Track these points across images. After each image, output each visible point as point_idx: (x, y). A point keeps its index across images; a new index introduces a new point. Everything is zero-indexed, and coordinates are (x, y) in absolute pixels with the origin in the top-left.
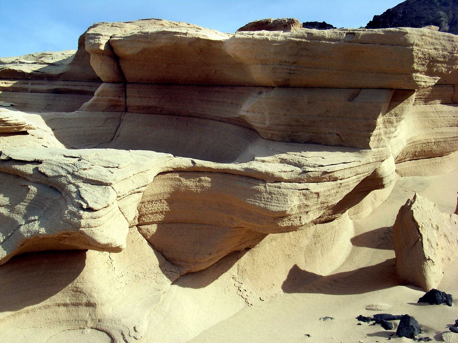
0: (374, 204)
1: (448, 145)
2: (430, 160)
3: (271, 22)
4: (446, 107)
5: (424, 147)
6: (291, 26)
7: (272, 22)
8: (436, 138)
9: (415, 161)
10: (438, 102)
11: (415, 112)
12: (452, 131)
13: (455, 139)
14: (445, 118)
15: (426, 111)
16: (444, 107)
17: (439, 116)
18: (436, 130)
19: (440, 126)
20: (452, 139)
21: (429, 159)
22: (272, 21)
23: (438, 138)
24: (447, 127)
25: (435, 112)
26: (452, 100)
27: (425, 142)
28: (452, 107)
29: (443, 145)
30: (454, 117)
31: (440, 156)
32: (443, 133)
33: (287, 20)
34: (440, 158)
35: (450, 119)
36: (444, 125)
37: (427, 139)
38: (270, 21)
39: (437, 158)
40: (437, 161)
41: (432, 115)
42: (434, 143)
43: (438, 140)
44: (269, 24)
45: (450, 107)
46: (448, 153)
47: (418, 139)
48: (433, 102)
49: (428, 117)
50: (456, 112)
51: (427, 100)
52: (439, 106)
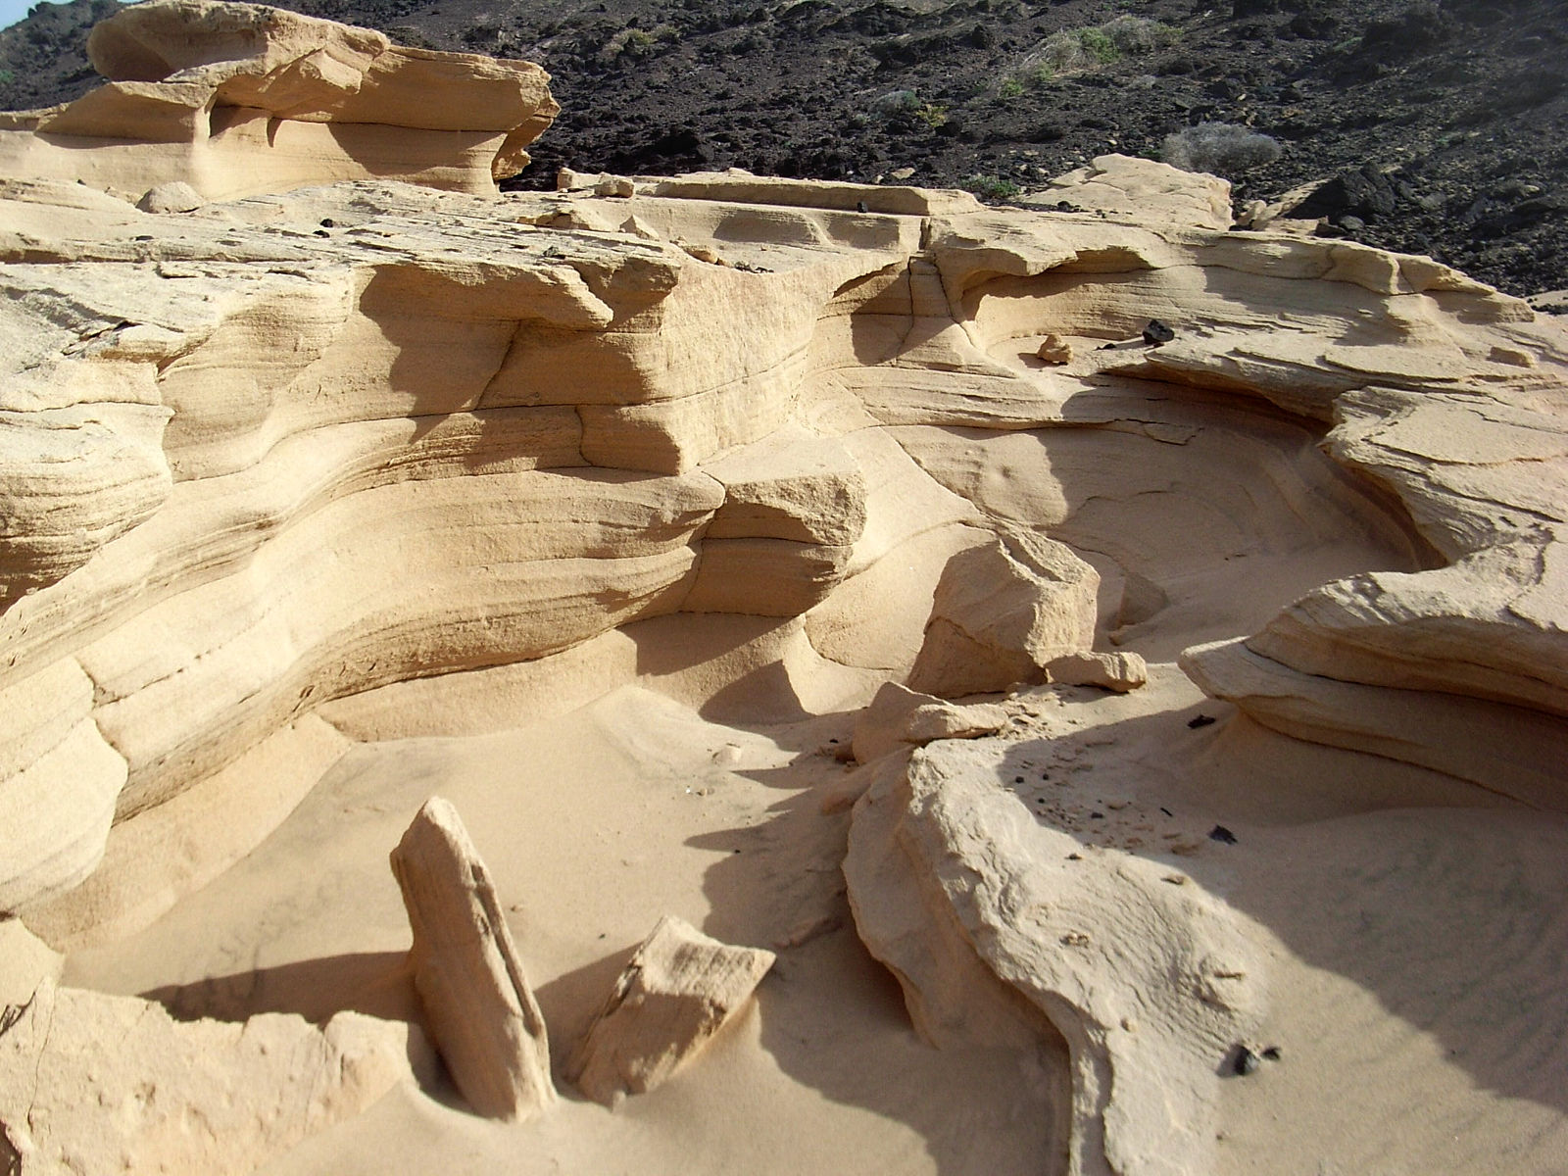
0: (188, 876)
1: (546, 624)
2: (489, 675)
3: (200, 15)
4: (556, 479)
5: (448, 638)
6: (269, 36)
7: (203, 13)
8: (494, 601)
9: (426, 680)
10: (525, 463)
11: (416, 506)
12: (561, 574)
13: (574, 602)
14: (541, 527)
15: (469, 502)
16: (548, 482)
17: (516, 519)
18: (499, 573)
19: (516, 557)
20: (561, 604)
21: (484, 672)
22: (207, 9)
23: (503, 604)
24: (547, 558)
25: (504, 506)
26: (581, 453)
27: (448, 619)
28: (579, 480)
29: (527, 624)
30: (577, 522)
31: (527, 660)
32: (524, 582)
33: (256, 13)
34: (531, 664)
35: (560, 531)
36: (532, 553)
37: (457, 607)
38: (195, 9)
39: (514, 665)
40: (515, 677)
41: (492, 515)
42: (489, 619)
43: (502, 611)
44: (192, 21)
45: (570, 481)
46: (560, 647)
47: (414, 612)
48: (502, 465)
49: (474, 524)
50: (586, 502)
51: (475, 459)
52: (524, 478)
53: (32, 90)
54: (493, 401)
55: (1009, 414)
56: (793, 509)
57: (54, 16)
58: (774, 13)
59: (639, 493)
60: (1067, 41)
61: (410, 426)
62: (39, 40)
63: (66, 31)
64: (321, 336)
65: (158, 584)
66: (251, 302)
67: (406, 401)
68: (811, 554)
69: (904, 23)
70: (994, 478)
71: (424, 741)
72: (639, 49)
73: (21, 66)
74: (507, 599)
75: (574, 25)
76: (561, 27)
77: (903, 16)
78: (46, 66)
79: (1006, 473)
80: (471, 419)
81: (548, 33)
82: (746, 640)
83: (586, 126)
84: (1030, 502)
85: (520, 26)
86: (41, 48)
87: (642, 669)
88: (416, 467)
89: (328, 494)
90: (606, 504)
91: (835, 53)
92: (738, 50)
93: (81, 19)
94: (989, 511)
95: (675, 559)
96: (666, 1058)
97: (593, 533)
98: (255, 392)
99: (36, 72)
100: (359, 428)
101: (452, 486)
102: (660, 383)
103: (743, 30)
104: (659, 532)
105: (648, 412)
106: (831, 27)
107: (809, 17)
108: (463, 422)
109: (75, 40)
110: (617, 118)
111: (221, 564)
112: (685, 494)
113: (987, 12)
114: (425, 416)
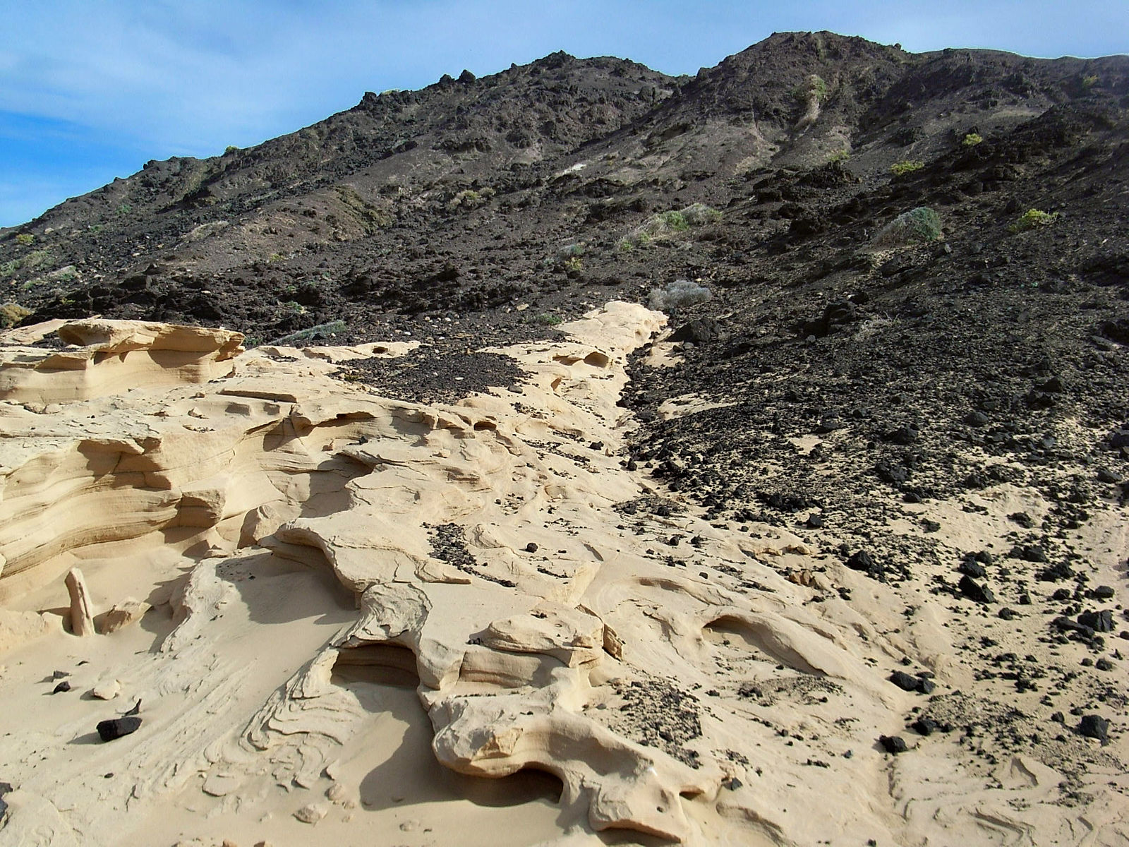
1: (133, 529)
4: (138, 490)
5: (105, 533)
8: (118, 523)
9: (100, 544)
10: (129, 487)
11: (98, 498)
12: (136, 516)
13: (141, 524)
14: (132, 503)
15: (113, 497)
16: (135, 492)
17: (126, 501)
18: (119, 516)
19: (124, 511)
20: (137, 524)
21: (116, 542)
24: (133, 512)
25: (122, 498)
28: (144, 491)
29: (128, 529)
30: (142, 502)
31: (129, 539)
32: (126, 518)
35: (137, 504)
36: (129, 510)
41: (120, 500)
42: (117, 528)
43: (120, 526)
46: (139, 535)
47: (93, 526)
48: (122, 487)
49: (113, 503)
50: (146, 496)
51: (114, 486)
52: (129, 490)
53: (139, 218)
54: (117, 471)
55: (300, 467)
56: (203, 498)
57: (158, 169)
58: (548, 181)
59: (160, 495)
60: (658, 220)
61: (93, 478)
62: (148, 184)
63: (163, 179)
64: (58, 462)
65: (16, 519)
66: (39, 456)
67: (92, 473)
68: (210, 510)
69: (614, 189)
70: (292, 487)
71: (100, 560)
72: (470, 202)
73: (136, 201)
74: (121, 523)
75: (443, 183)
76: (436, 184)
77: (615, 185)
78: (150, 201)
79: (296, 485)
80: (111, 476)
81: (428, 188)
82: (196, 534)
83: (416, 257)
84: (299, 494)
85: (413, 183)
86: (148, 189)
87: (166, 542)
88: (98, 489)
89: (69, 496)
90: (150, 498)
91: (569, 210)
92: (521, 205)
93: (173, 170)
94: (288, 497)
95: (172, 512)
96: (118, 625)
97: (146, 505)
98: (41, 475)
99: (144, 205)
100: (78, 479)
101: (108, 493)
102: (164, 466)
103: (528, 191)
104: (164, 505)
105: (162, 473)
106: (572, 193)
107: (564, 185)
108: (109, 477)
109: (168, 184)
110: (434, 253)
111: (34, 514)
112: (171, 495)
113: (657, 185)
114: (97, 476)
